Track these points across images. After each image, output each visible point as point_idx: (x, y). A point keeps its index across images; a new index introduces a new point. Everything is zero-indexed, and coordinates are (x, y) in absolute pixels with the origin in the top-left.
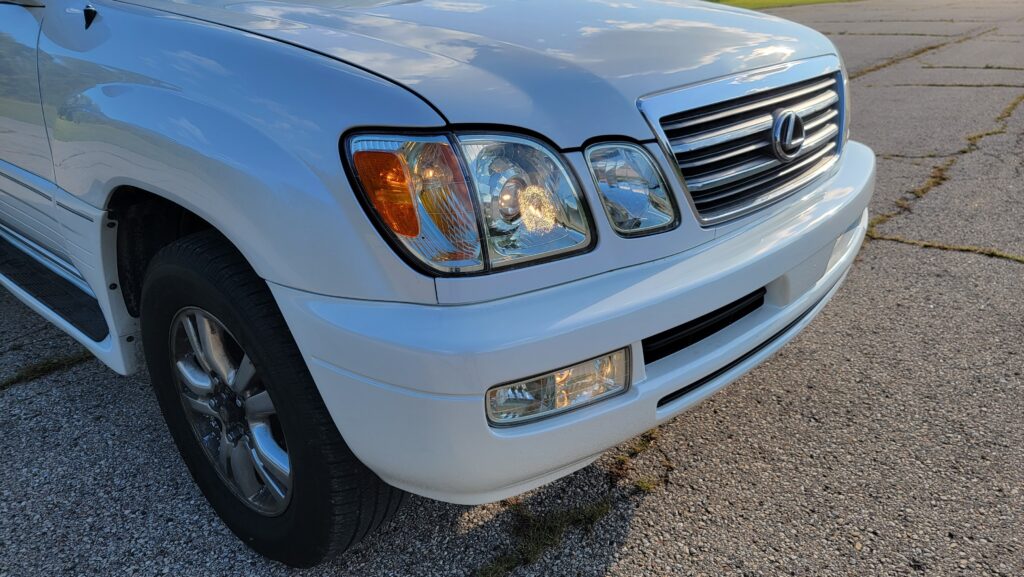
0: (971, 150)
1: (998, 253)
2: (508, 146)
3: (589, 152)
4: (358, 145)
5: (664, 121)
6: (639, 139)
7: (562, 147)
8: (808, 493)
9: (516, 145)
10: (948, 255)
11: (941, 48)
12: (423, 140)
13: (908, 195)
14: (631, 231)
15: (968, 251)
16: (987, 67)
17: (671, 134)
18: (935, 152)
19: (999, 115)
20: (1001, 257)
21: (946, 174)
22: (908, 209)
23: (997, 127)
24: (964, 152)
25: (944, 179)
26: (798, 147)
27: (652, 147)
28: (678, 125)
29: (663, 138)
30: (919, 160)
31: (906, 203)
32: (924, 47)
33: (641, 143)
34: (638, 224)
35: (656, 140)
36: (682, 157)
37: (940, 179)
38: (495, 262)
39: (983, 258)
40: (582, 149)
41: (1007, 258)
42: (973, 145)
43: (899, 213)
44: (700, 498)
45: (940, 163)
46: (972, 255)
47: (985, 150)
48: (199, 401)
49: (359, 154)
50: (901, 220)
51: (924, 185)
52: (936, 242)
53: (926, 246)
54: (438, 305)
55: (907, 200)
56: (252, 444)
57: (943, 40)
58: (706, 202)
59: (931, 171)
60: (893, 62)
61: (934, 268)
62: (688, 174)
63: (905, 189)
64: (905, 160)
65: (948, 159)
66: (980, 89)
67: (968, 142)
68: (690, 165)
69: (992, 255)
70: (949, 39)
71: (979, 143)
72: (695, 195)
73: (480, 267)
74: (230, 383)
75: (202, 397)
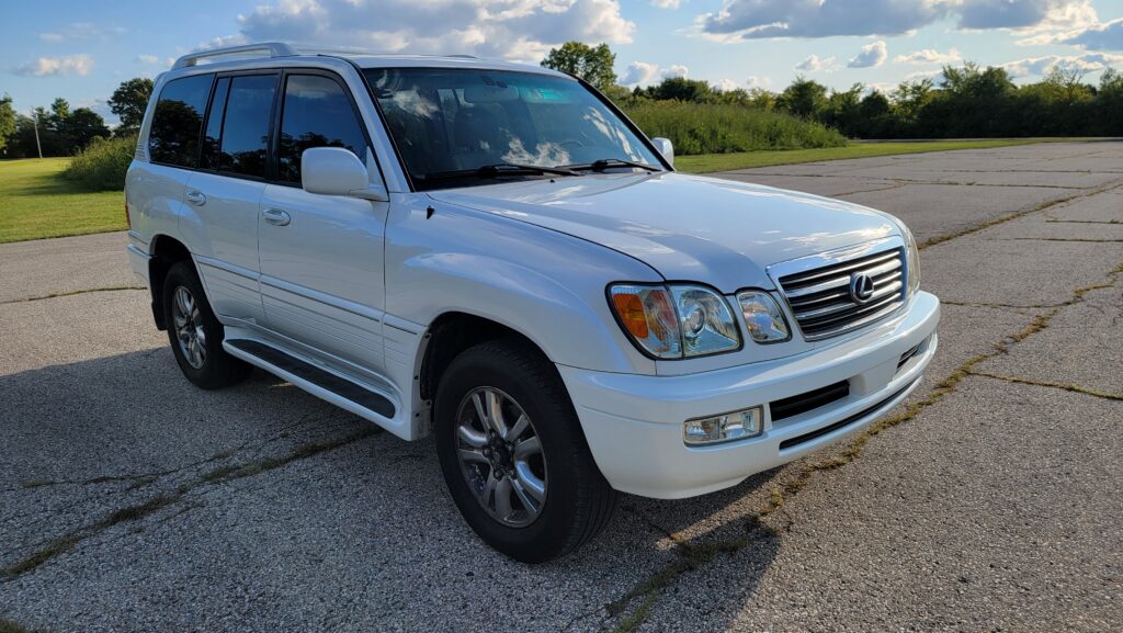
0: (1075, 302)
1: (1076, 388)
2: (694, 292)
3: (739, 296)
4: (615, 290)
5: (781, 279)
6: (767, 289)
7: (724, 292)
8: (892, 540)
9: (698, 291)
10: (1033, 388)
11: (1071, 201)
12: (651, 288)
13: (1008, 340)
14: (763, 340)
15: (1051, 385)
16: (1112, 222)
17: (785, 287)
18: (1041, 303)
19: (1111, 270)
20: (1078, 391)
21: (1047, 323)
22: (1006, 352)
23: (1105, 282)
24: (1068, 303)
25: (1044, 327)
26: (869, 296)
27: (774, 294)
28: (789, 282)
29: (781, 289)
30: (1023, 310)
31: (1004, 346)
32: (1053, 199)
33: (768, 292)
34: (766, 337)
35: (776, 290)
36: (792, 300)
37: (1040, 326)
38: (687, 354)
39: (1063, 393)
40: (735, 294)
41: (1084, 392)
42: (1079, 297)
43: (997, 354)
44: (812, 541)
45: (1043, 313)
46: (1053, 389)
47: (1089, 302)
48: (475, 452)
49: (616, 295)
50: (997, 360)
51: (1024, 331)
52: (1024, 378)
53: (1015, 381)
54: (657, 375)
55: (1006, 343)
56: (515, 476)
57: (1074, 193)
58: (809, 327)
59: (1033, 320)
60: (1019, 215)
61: (1018, 398)
62: (796, 310)
63: (1006, 334)
64: (1011, 309)
65: (1052, 309)
66: (1100, 244)
67: (1075, 294)
68: (797, 305)
69: (1070, 389)
70: (1082, 191)
71: (1085, 296)
72: (801, 322)
73: (680, 355)
74: (504, 436)
75: (478, 449)
